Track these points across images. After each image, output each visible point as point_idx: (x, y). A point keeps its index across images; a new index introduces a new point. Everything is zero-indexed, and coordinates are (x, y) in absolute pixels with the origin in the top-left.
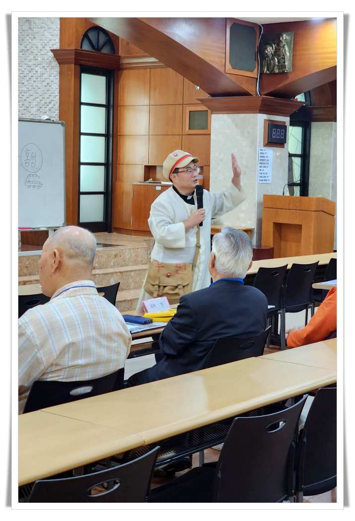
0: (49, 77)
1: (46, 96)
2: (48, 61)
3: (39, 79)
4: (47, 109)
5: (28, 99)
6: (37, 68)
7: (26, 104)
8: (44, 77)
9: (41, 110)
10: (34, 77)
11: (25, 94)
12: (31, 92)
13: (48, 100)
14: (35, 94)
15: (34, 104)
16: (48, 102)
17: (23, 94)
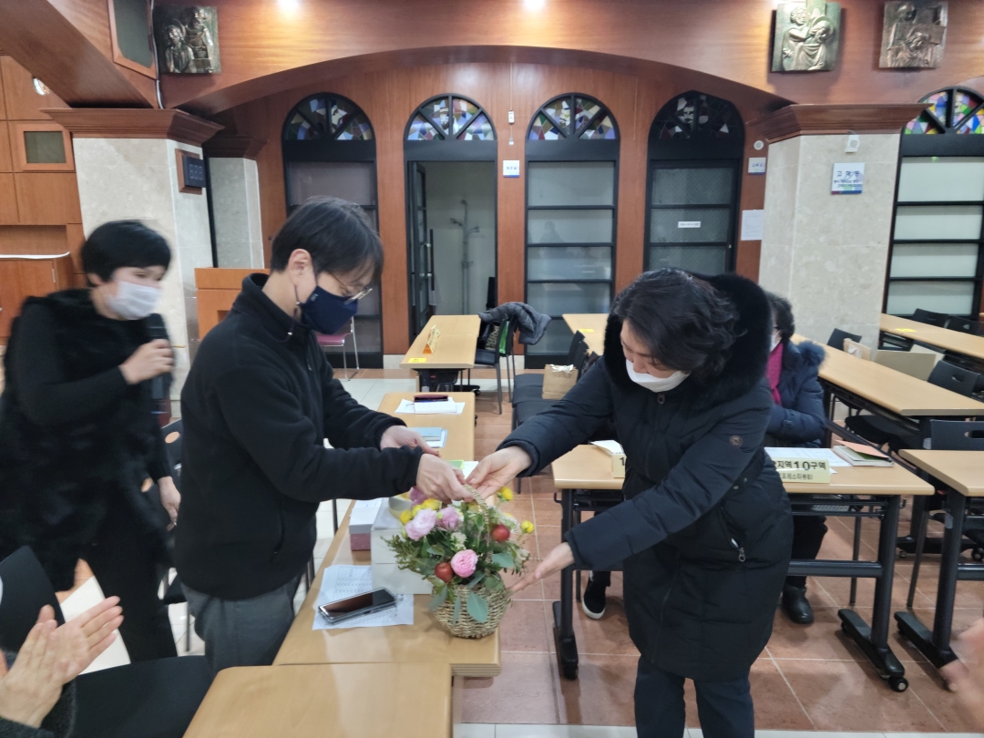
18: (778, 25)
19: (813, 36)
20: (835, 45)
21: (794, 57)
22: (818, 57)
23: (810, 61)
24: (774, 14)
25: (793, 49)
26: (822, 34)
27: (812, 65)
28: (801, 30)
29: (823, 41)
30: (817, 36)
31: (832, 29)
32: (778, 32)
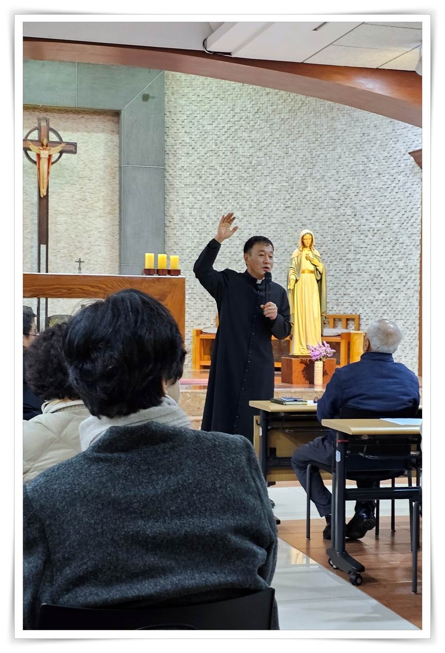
0: (411, 186)
1: (409, 209)
2: (411, 166)
3: (401, 190)
4: (409, 224)
5: (390, 214)
6: (400, 176)
7: (389, 221)
8: (406, 187)
9: (403, 227)
10: (397, 188)
11: (387, 209)
12: (394, 205)
13: (410, 213)
14: (397, 207)
15: (396, 219)
16: (410, 216)
17: (385, 209)
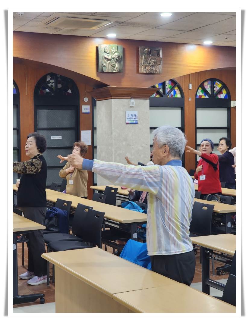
18: (99, 53)
19: (113, 58)
20: (122, 63)
21: (107, 67)
22: (116, 67)
23: (113, 69)
24: (97, 48)
25: (106, 63)
26: (117, 58)
27: (114, 70)
28: (109, 56)
29: (118, 61)
30: (115, 59)
31: (120, 56)
32: (99, 56)
